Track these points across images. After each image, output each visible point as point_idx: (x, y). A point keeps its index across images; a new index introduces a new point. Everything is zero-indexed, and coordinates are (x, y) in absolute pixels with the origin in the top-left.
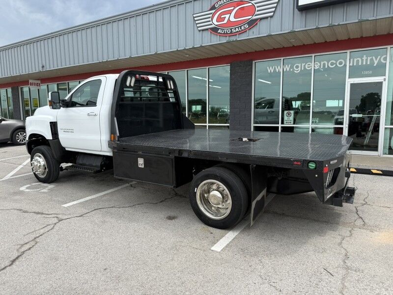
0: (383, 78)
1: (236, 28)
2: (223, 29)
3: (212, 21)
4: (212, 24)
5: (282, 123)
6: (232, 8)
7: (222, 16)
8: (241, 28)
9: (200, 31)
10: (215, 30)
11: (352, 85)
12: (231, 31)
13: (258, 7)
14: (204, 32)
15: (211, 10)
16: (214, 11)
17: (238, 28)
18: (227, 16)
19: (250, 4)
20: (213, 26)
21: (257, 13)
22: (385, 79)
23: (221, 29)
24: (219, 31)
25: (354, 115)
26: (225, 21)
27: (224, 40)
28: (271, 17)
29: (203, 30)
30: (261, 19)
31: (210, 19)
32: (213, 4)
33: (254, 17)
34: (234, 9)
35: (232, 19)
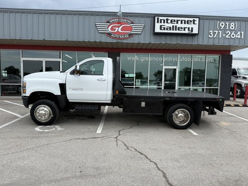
0: (176, 67)
1: (122, 36)
2: (114, 35)
3: (108, 29)
4: (107, 31)
5: (135, 86)
6: (120, 25)
7: (114, 28)
8: (124, 37)
9: (99, 33)
10: (109, 34)
11: (165, 69)
12: (119, 37)
13: (134, 28)
14: (102, 34)
15: (107, 23)
16: (109, 24)
17: (123, 36)
18: (117, 29)
19: (130, 25)
20: (108, 32)
21: (133, 30)
22: (177, 68)
23: (113, 35)
24: (112, 35)
25: (166, 82)
26: (116, 31)
27: (115, 41)
28: (140, 34)
29: (101, 33)
30: (135, 34)
31: (107, 28)
32: (108, 20)
33: (132, 32)
34: (121, 26)
35: (120, 31)
